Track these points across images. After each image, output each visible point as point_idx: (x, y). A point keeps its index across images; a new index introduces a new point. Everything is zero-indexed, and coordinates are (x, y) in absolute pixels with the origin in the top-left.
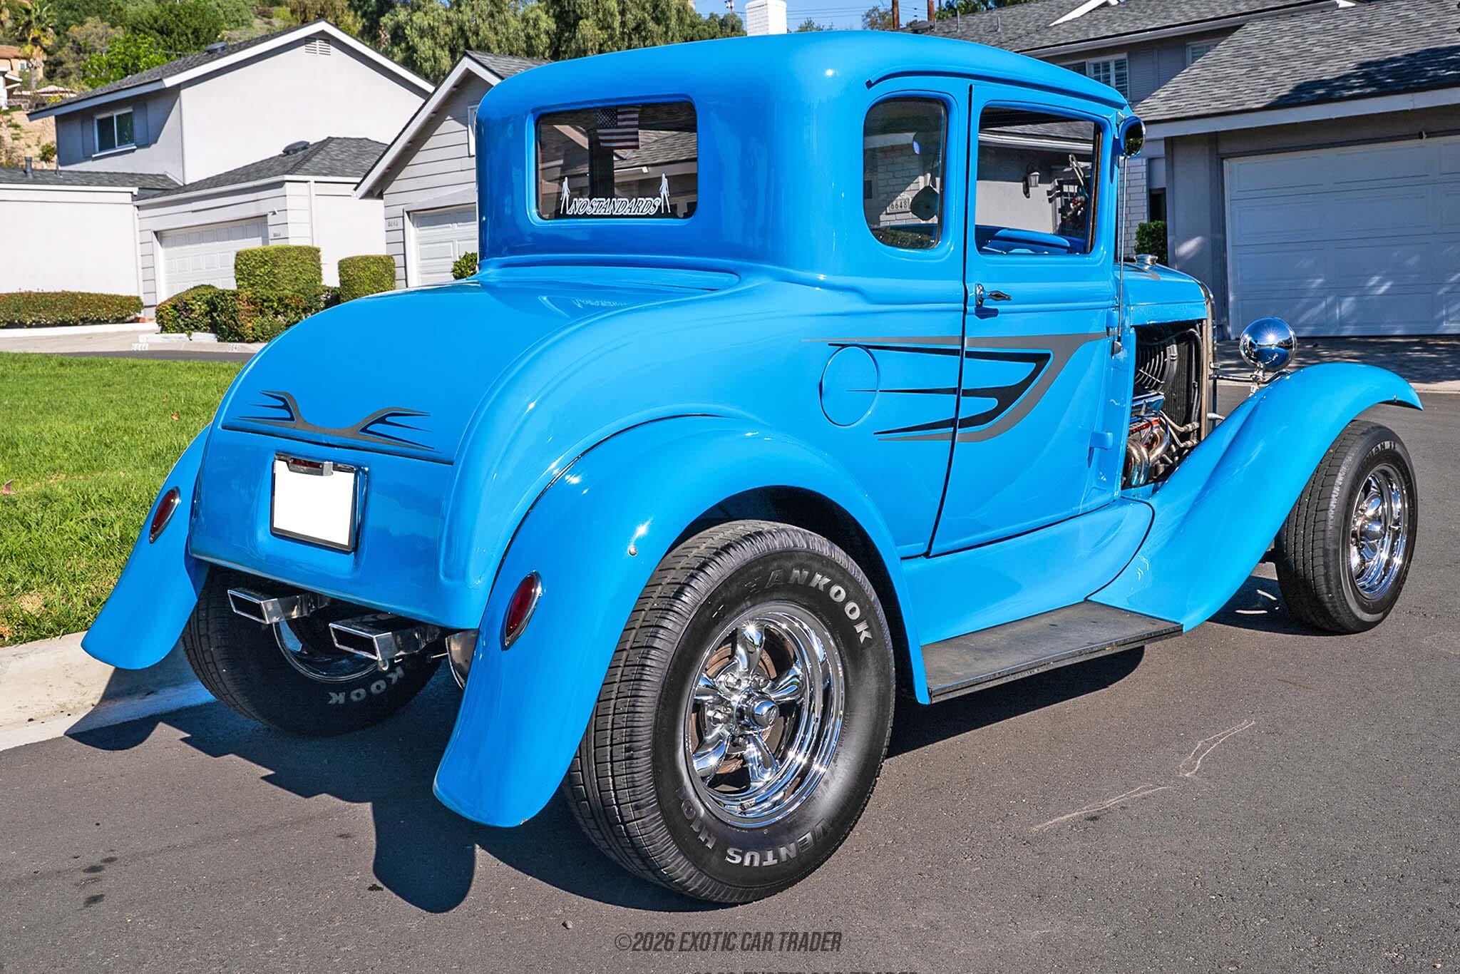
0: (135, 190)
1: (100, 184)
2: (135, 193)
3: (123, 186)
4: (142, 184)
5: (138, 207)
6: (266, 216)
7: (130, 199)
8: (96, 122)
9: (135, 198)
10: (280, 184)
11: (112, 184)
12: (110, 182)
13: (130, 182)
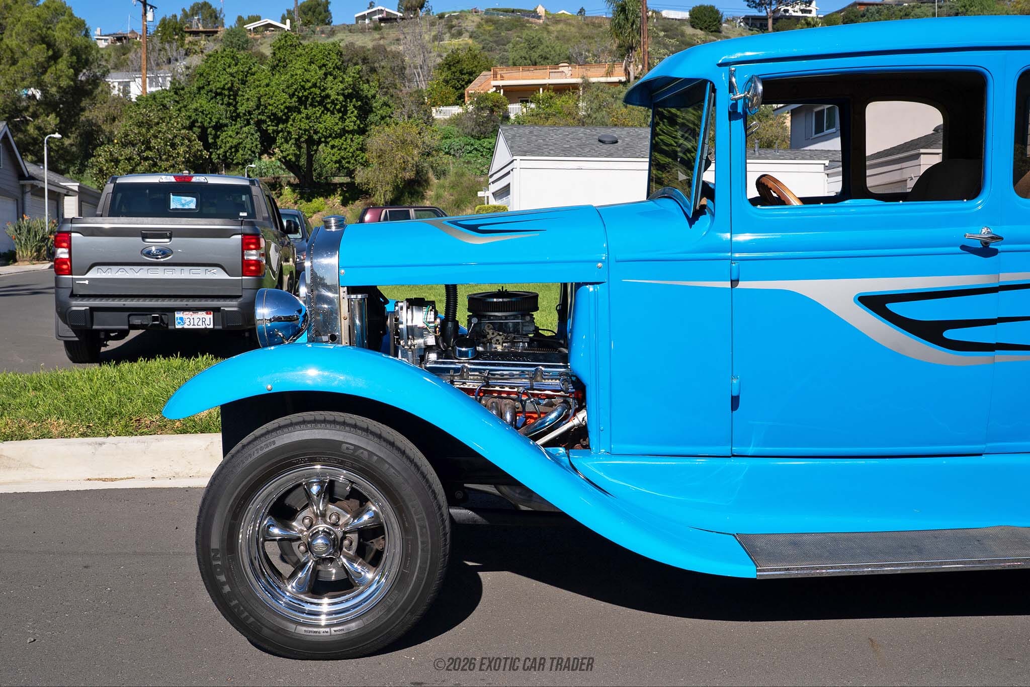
0: (827, 162)
1: (803, 159)
2: (827, 165)
3: (819, 159)
4: (832, 158)
5: (828, 175)
6: (906, 180)
7: (823, 169)
8: (814, 114)
9: (826, 168)
10: (917, 156)
11: (811, 158)
12: (811, 157)
13: (825, 157)
